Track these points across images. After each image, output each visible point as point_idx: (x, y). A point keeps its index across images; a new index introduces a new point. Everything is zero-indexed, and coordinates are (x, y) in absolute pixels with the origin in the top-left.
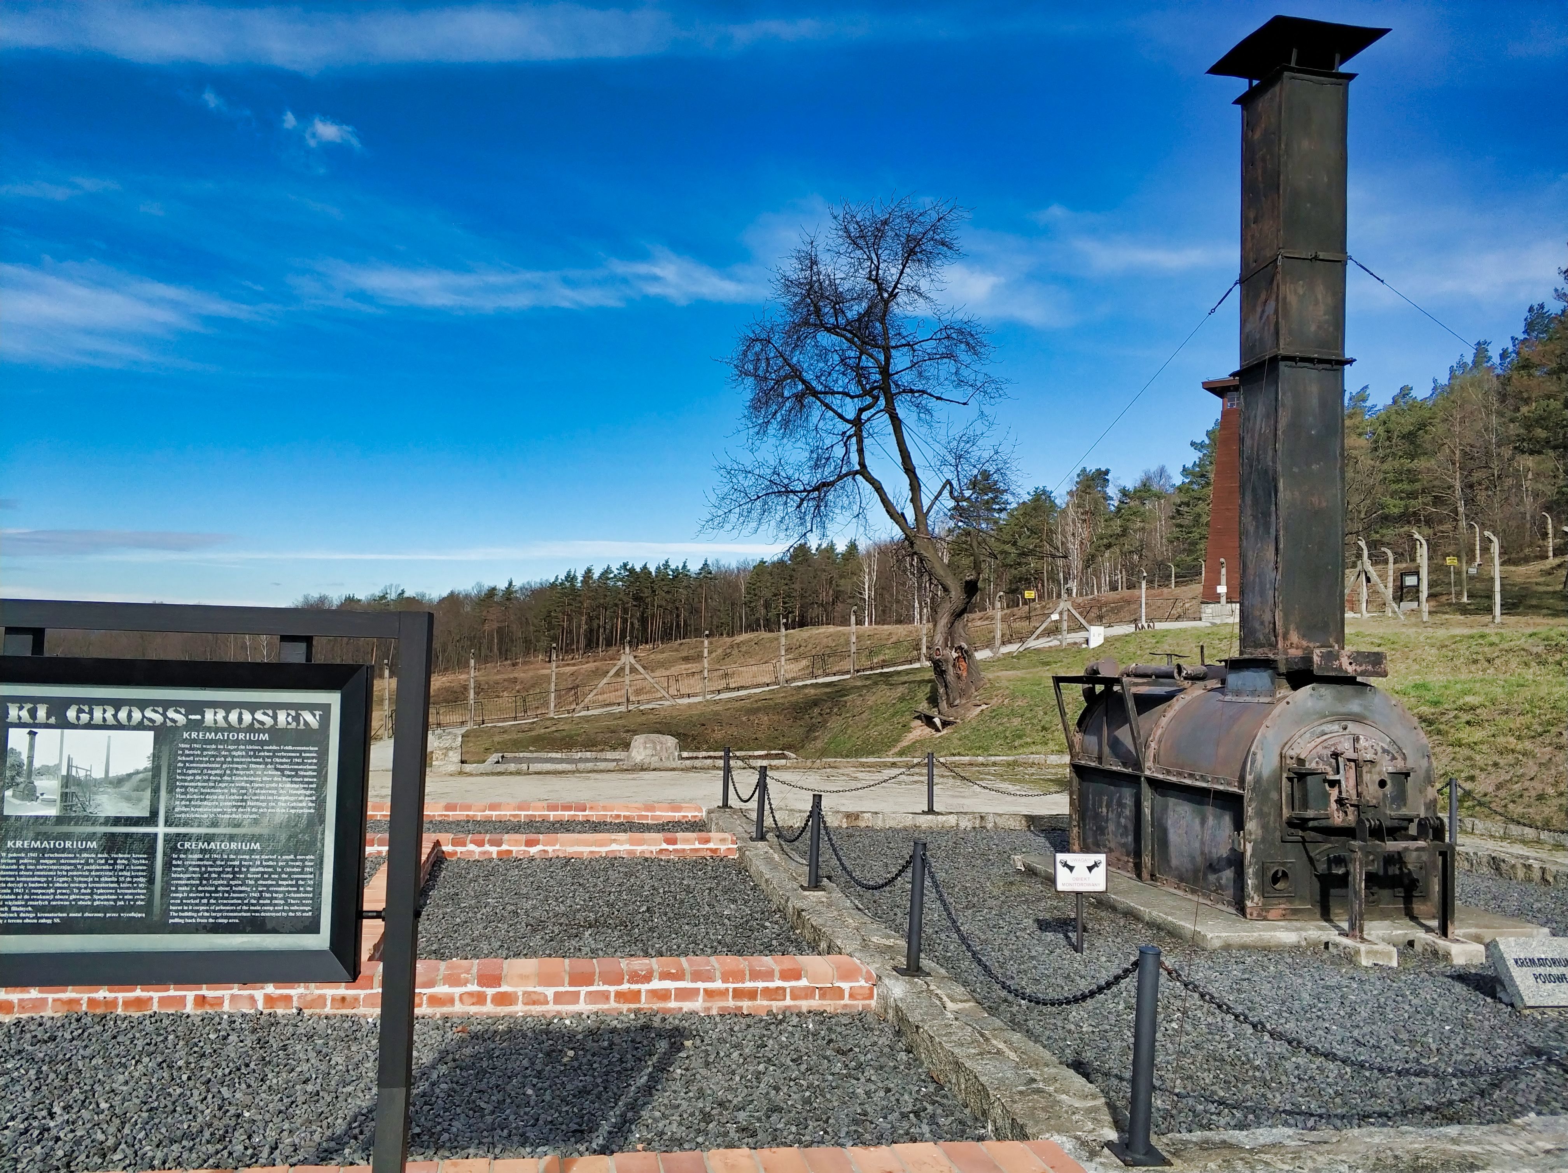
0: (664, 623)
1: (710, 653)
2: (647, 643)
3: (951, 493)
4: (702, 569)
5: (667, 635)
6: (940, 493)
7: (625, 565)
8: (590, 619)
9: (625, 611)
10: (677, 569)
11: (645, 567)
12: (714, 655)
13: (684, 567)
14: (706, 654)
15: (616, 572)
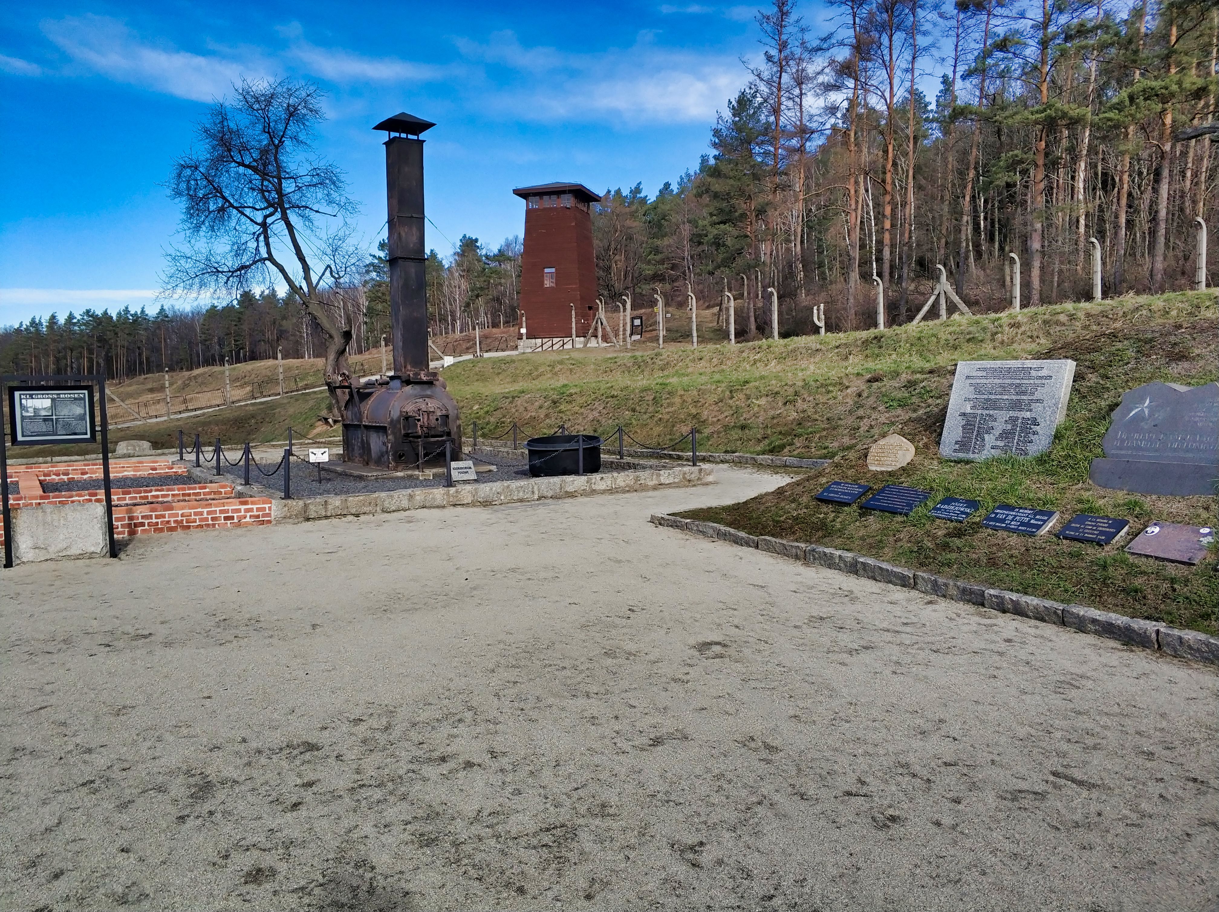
0: (127, 361)
1: (171, 384)
2: (113, 378)
3: (331, 273)
4: (159, 313)
5: (132, 371)
6: (323, 274)
7: (88, 311)
8: (58, 360)
9: (91, 352)
10: (136, 314)
11: (105, 313)
12: (175, 386)
13: (143, 311)
14: (167, 385)
15: (79, 317)
